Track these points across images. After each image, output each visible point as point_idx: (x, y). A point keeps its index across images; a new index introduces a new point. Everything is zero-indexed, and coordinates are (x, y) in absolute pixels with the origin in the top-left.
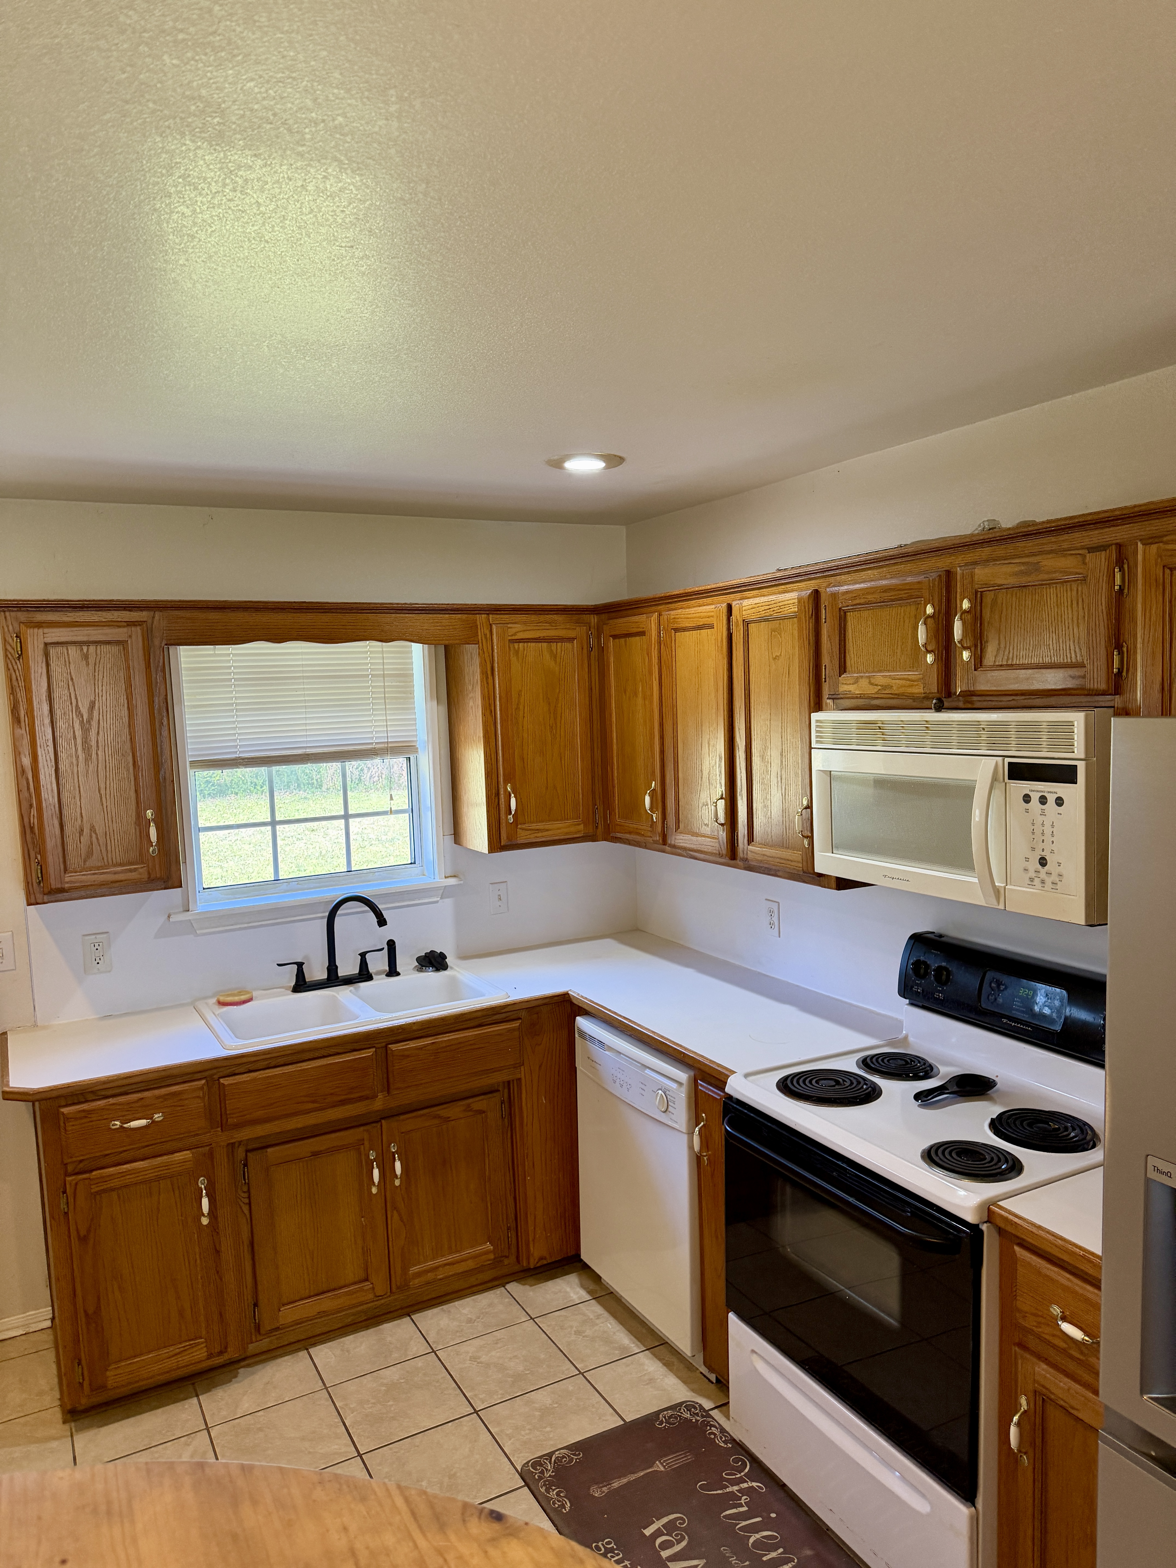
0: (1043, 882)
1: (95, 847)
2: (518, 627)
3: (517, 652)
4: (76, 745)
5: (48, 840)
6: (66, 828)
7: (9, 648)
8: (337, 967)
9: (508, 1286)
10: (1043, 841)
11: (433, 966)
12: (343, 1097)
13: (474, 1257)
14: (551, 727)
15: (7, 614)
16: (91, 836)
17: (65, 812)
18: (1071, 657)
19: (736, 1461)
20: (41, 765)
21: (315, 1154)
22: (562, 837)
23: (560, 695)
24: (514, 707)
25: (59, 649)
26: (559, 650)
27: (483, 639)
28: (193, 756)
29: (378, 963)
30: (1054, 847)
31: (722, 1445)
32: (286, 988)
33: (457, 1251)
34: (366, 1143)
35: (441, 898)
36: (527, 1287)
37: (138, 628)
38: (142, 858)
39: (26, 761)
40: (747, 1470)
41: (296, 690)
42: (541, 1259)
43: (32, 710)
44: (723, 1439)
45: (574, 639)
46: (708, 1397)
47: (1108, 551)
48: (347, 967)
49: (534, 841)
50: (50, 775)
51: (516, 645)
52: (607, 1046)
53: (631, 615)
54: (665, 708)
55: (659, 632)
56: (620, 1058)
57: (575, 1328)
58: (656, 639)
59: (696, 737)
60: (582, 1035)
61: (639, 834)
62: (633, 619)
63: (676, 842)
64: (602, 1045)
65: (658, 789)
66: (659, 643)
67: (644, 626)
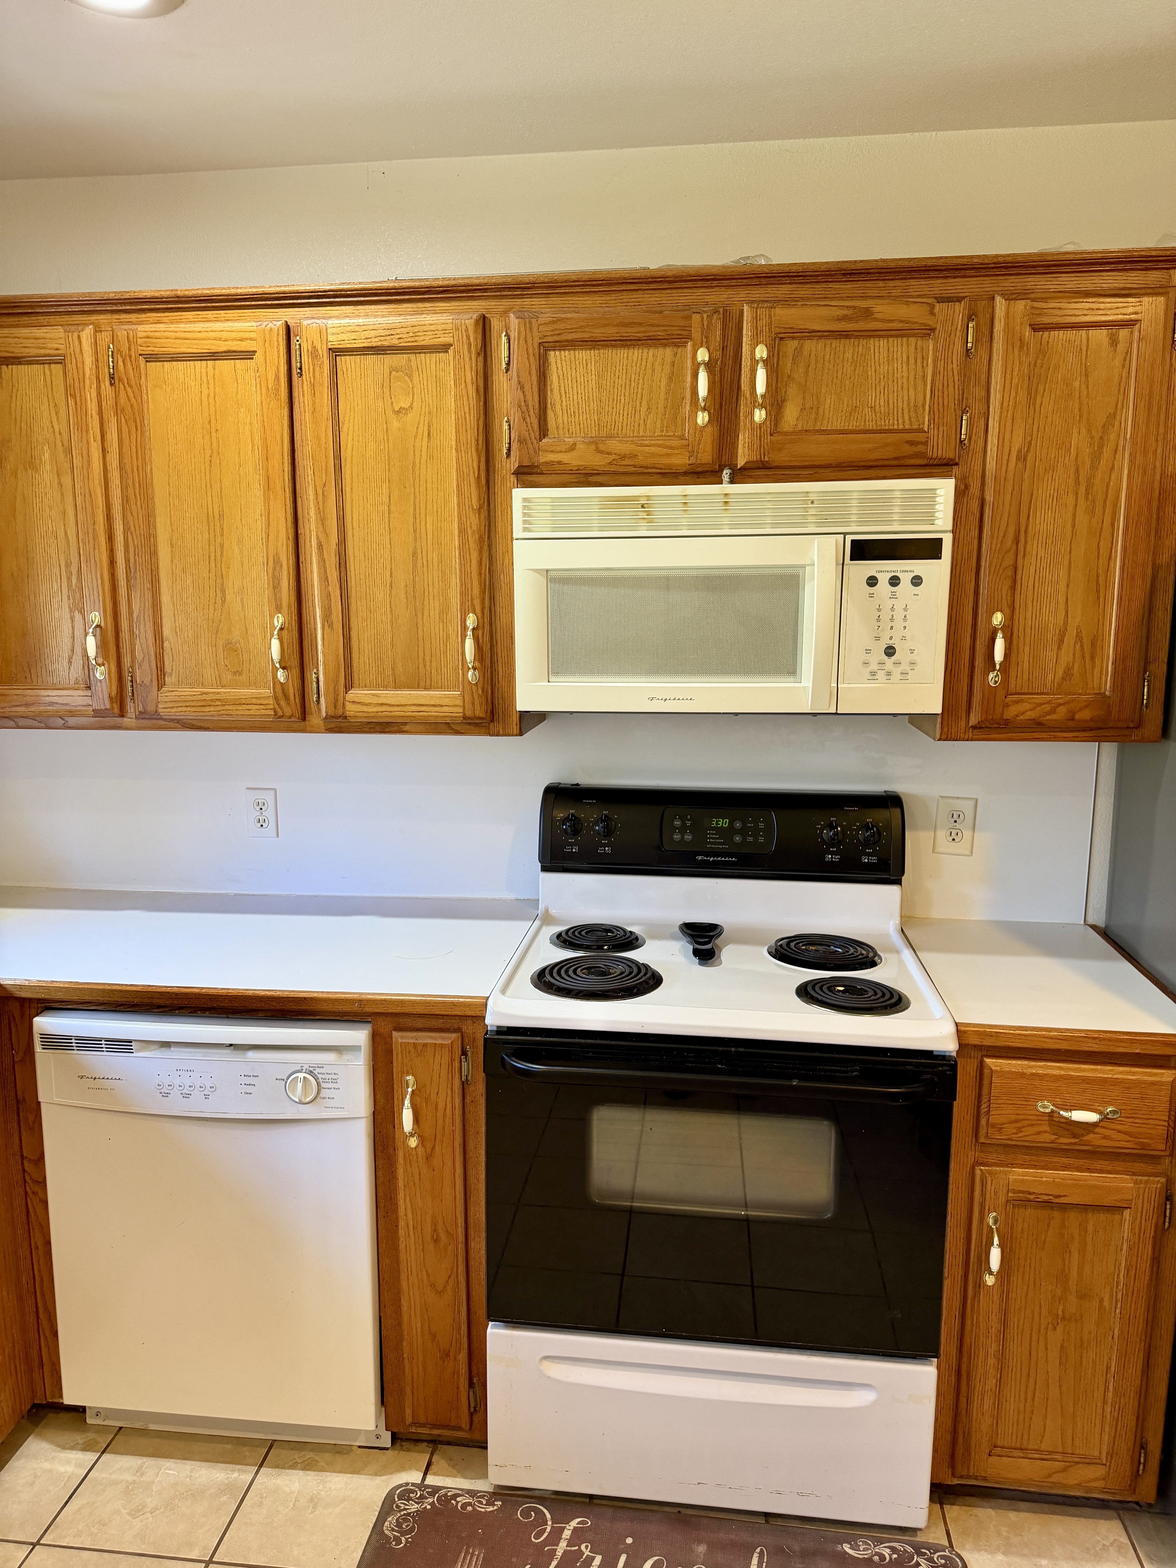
0: (889, 674)
10: (892, 628)
18: (904, 422)
19: (526, 1513)
30: (906, 633)
31: (491, 1509)
40: (548, 1516)
44: (484, 1502)
46: (402, 1468)
47: (963, 302)
52: (136, 1043)
53: (17, 326)
54: (124, 488)
55: (97, 360)
56: (175, 1053)
57: (123, 1511)
58: (94, 372)
59: (206, 536)
60: (55, 1042)
61: (49, 706)
62: (25, 332)
63: (160, 706)
64: (123, 1045)
65: (106, 624)
66: (98, 378)
67: (62, 346)
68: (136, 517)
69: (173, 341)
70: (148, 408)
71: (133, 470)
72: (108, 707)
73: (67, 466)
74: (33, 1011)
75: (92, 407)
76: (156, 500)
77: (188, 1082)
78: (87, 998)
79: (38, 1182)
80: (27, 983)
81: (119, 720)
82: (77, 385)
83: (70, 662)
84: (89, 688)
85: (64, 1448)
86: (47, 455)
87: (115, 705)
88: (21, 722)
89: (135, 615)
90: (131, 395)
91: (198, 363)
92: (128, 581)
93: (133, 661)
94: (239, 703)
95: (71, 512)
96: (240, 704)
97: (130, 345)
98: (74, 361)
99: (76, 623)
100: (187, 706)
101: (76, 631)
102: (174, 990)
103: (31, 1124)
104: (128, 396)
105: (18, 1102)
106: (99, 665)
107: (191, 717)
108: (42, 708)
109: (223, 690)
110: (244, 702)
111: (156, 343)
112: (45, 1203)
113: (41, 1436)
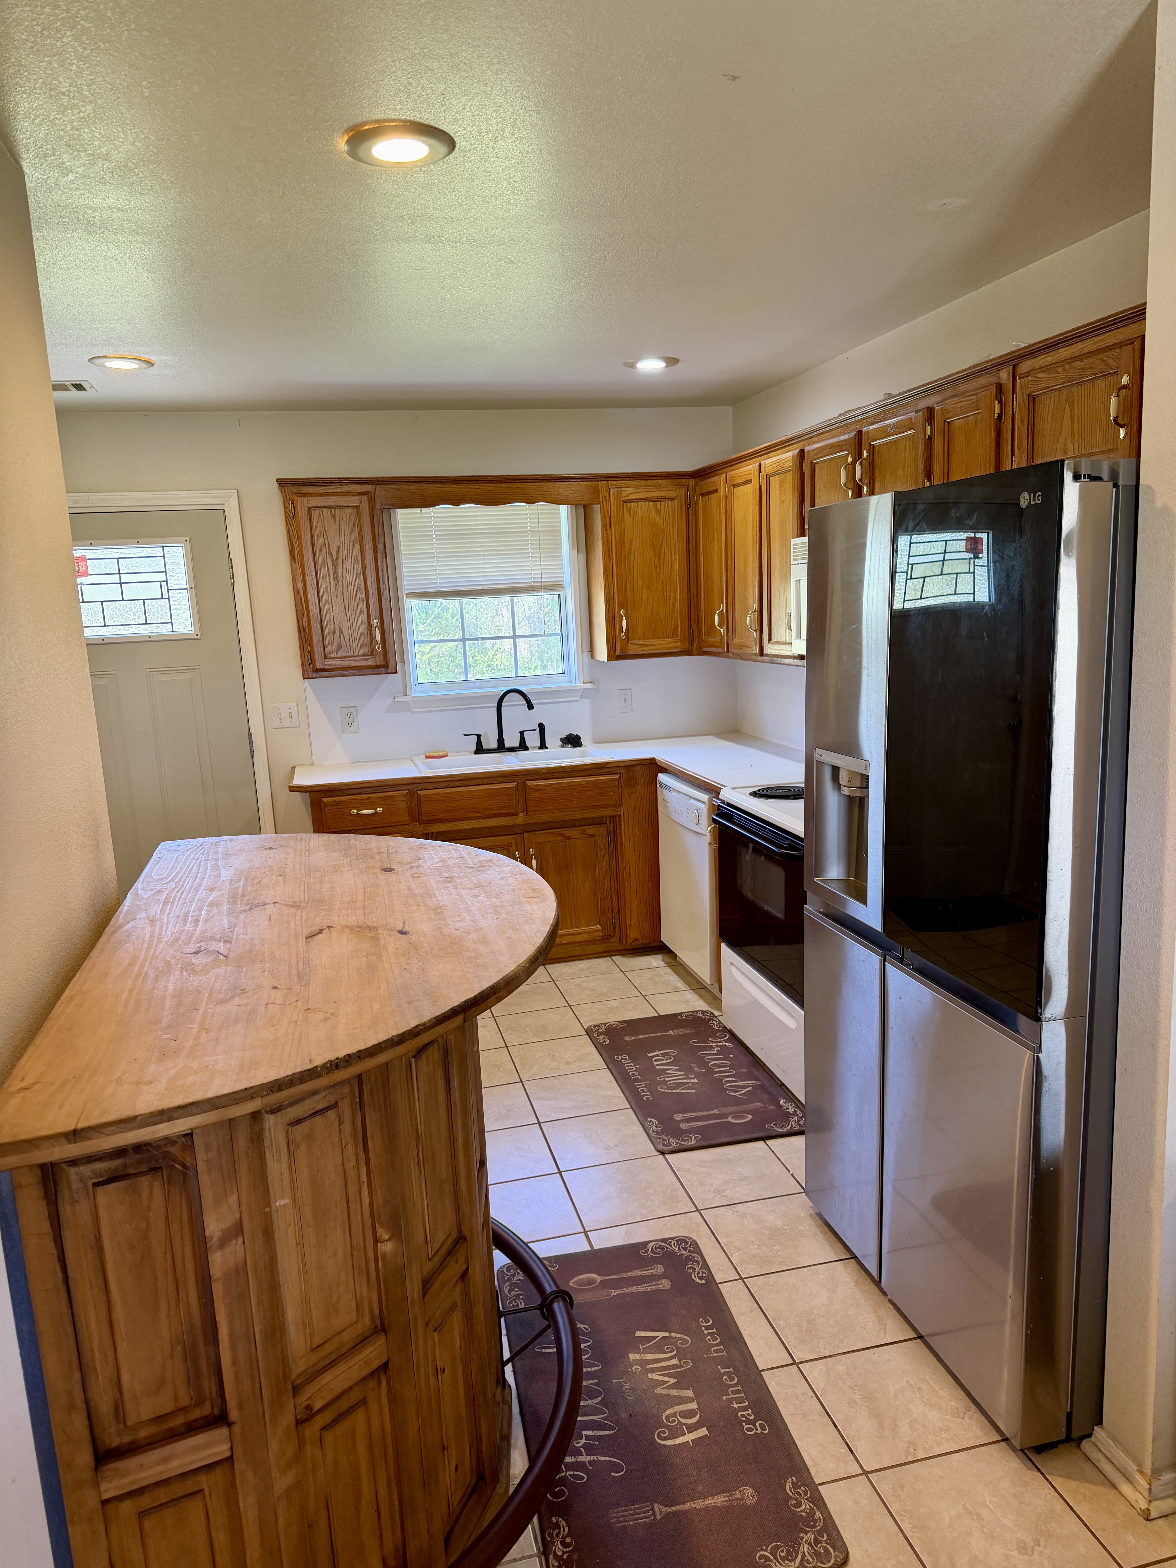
1: (343, 642)
2: (630, 490)
3: (629, 510)
4: (329, 575)
5: (314, 636)
6: (324, 629)
7: (287, 511)
8: (505, 740)
9: (613, 958)
11: (571, 744)
12: (496, 812)
13: (589, 933)
14: (656, 567)
15: (286, 488)
16: (340, 636)
17: (323, 619)
19: (721, 1034)
20: (308, 588)
22: (664, 651)
23: (663, 543)
24: (627, 552)
25: (317, 511)
26: (663, 506)
27: (605, 499)
28: (407, 589)
29: (532, 739)
31: (716, 1027)
32: (471, 752)
33: (576, 927)
34: (514, 846)
35: (581, 698)
36: (626, 958)
37: (366, 496)
38: (372, 653)
39: (300, 585)
40: (726, 1038)
41: (477, 543)
42: (635, 940)
43: (302, 552)
44: (719, 1026)
45: (674, 498)
46: (712, 1005)
48: (511, 741)
49: (642, 653)
50: (314, 594)
51: (629, 504)
56: (677, 795)
60: (662, 785)
64: (670, 789)
74: (658, 770)
77: (679, 808)
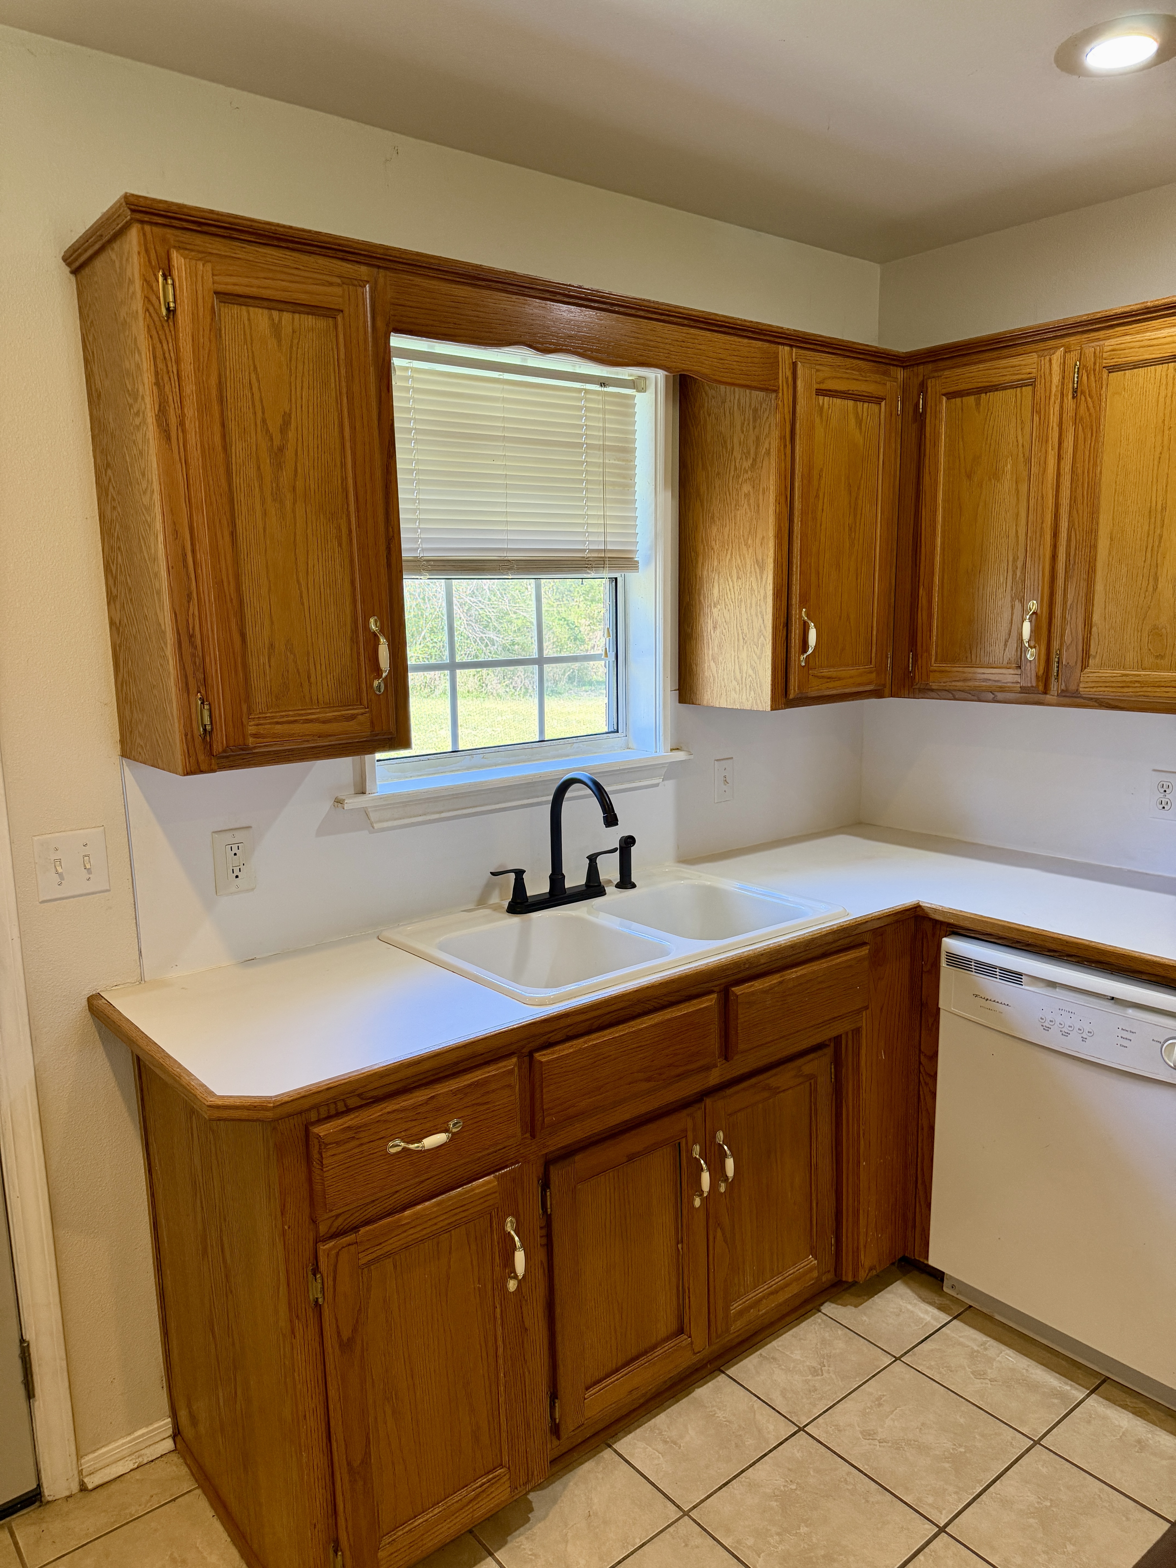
1: (292, 674)
2: (826, 372)
3: (822, 410)
4: (261, 490)
6: (248, 639)
8: (564, 876)
9: (825, 1310)
13: (798, 1278)
14: (850, 529)
15: (148, 228)
16: (286, 657)
17: (246, 610)
21: (631, 1158)
22: (850, 690)
23: (862, 482)
26: (865, 414)
27: (785, 384)
29: (609, 869)
32: (496, 908)
33: (779, 1273)
35: (664, 780)
36: (852, 1308)
42: (871, 1269)
45: (883, 399)
48: (575, 878)
49: (825, 693)
51: (822, 399)
52: (1026, 977)
53: (999, 358)
54: (1073, 490)
55: (1064, 378)
56: (1059, 993)
57: (967, 1369)
58: (1060, 388)
59: (1146, 528)
60: (959, 962)
61: (983, 682)
62: (1004, 362)
63: (1081, 685)
64: (1014, 977)
65: (1042, 612)
66: (1062, 394)
67: (1034, 370)
68: (1081, 515)
69: (1137, 349)
70: (1105, 416)
71: (1083, 473)
72: (1034, 685)
73: (1025, 474)
74: (943, 933)
75: (1054, 420)
76: (1102, 497)
77: (1068, 1023)
78: (989, 930)
79: (930, 1075)
80: (940, 909)
81: (1042, 697)
82: (1043, 402)
83: (1006, 645)
84: (1020, 667)
85: (924, 1300)
86: (1009, 466)
87: (1040, 683)
88: (957, 696)
89: (1069, 603)
90: (1091, 405)
91: (1159, 367)
92: (1066, 572)
93: (1061, 645)
94: (1157, 685)
95: (1023, 514)
96: (1159, 687)
97: (1095, 360)
98: (1043, 381)
99: (1015, 611)
100: (1106, 687)
101: (1014, 617)
102: (1065, 938)
103: (930, 1026)
104: (1087, 406)
105: (922, 1004)
106: (1031, 648)
107: (1109, 697)
108: (977, 684)
109: (1144, 673)
110: (1163, 684)
111: (1121, 354)
112: (934, 1094)
113: (906, 1284)
